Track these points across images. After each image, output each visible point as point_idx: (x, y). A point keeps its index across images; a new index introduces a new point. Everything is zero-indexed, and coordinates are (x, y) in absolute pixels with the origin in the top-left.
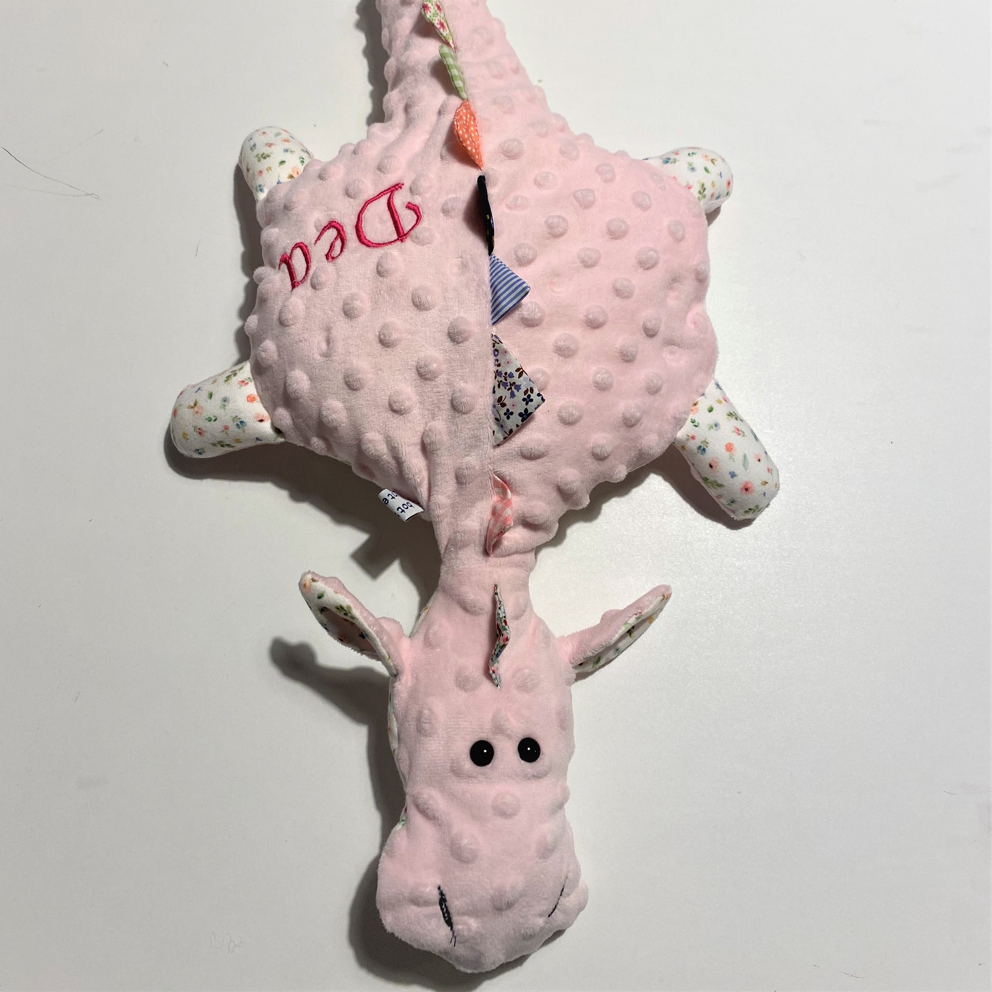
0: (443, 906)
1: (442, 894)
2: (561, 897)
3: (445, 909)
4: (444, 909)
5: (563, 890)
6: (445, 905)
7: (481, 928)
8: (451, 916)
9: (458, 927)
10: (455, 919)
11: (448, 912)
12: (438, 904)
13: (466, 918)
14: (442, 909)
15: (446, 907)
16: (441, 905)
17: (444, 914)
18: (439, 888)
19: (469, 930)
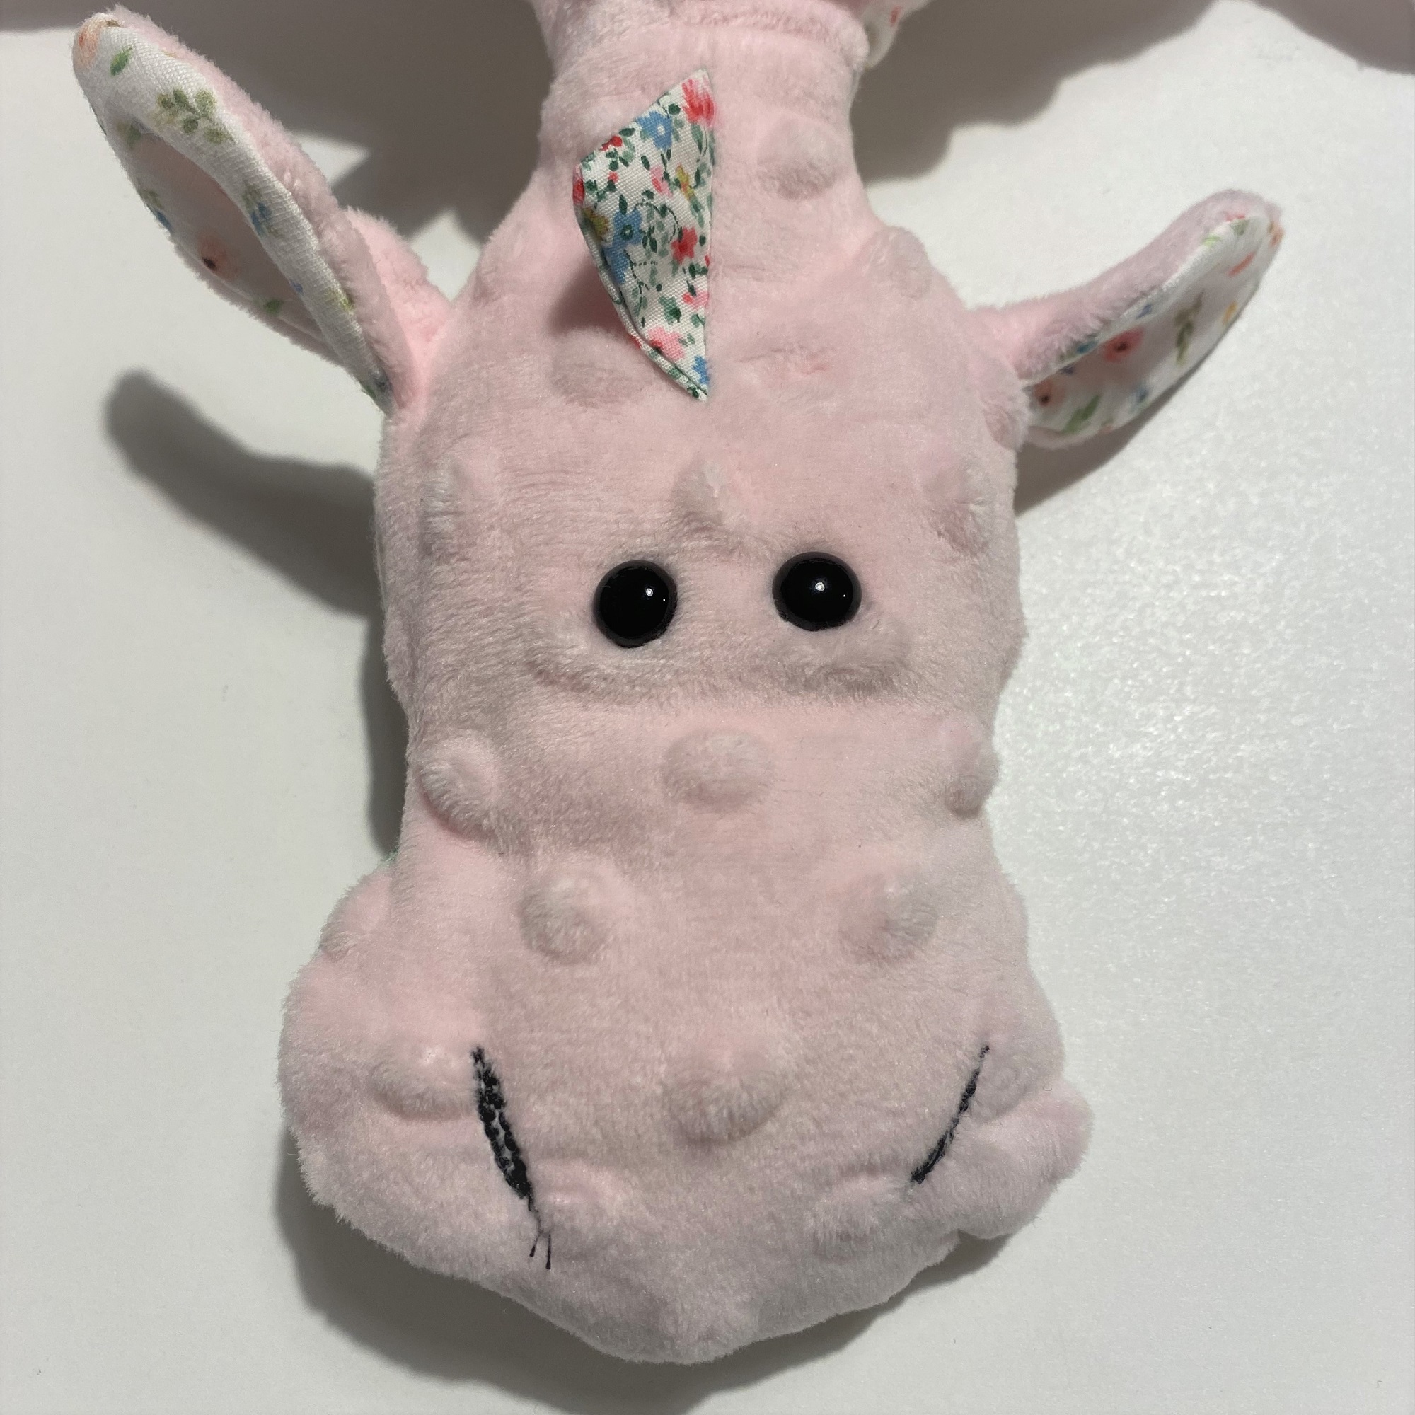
0: (496, 1123)
1: (489, 1078)
2: (966, 1114)
3: (502, 1133)
4: (496, 1132)
5: (970, 1090)
6: (501, 1115)
7: (642, 1208)
8: (522, 1157)
9: (554, 1199)
10: (539, 1170)
11: (511, 1143)
12: (475, 1112)
13: (580, 1170)
14: (491, 1133)
15: (506, 1126)
16: (487, 1117)
17: (497, 1149)
18: (478, 1056)
19: (598, 1211)
